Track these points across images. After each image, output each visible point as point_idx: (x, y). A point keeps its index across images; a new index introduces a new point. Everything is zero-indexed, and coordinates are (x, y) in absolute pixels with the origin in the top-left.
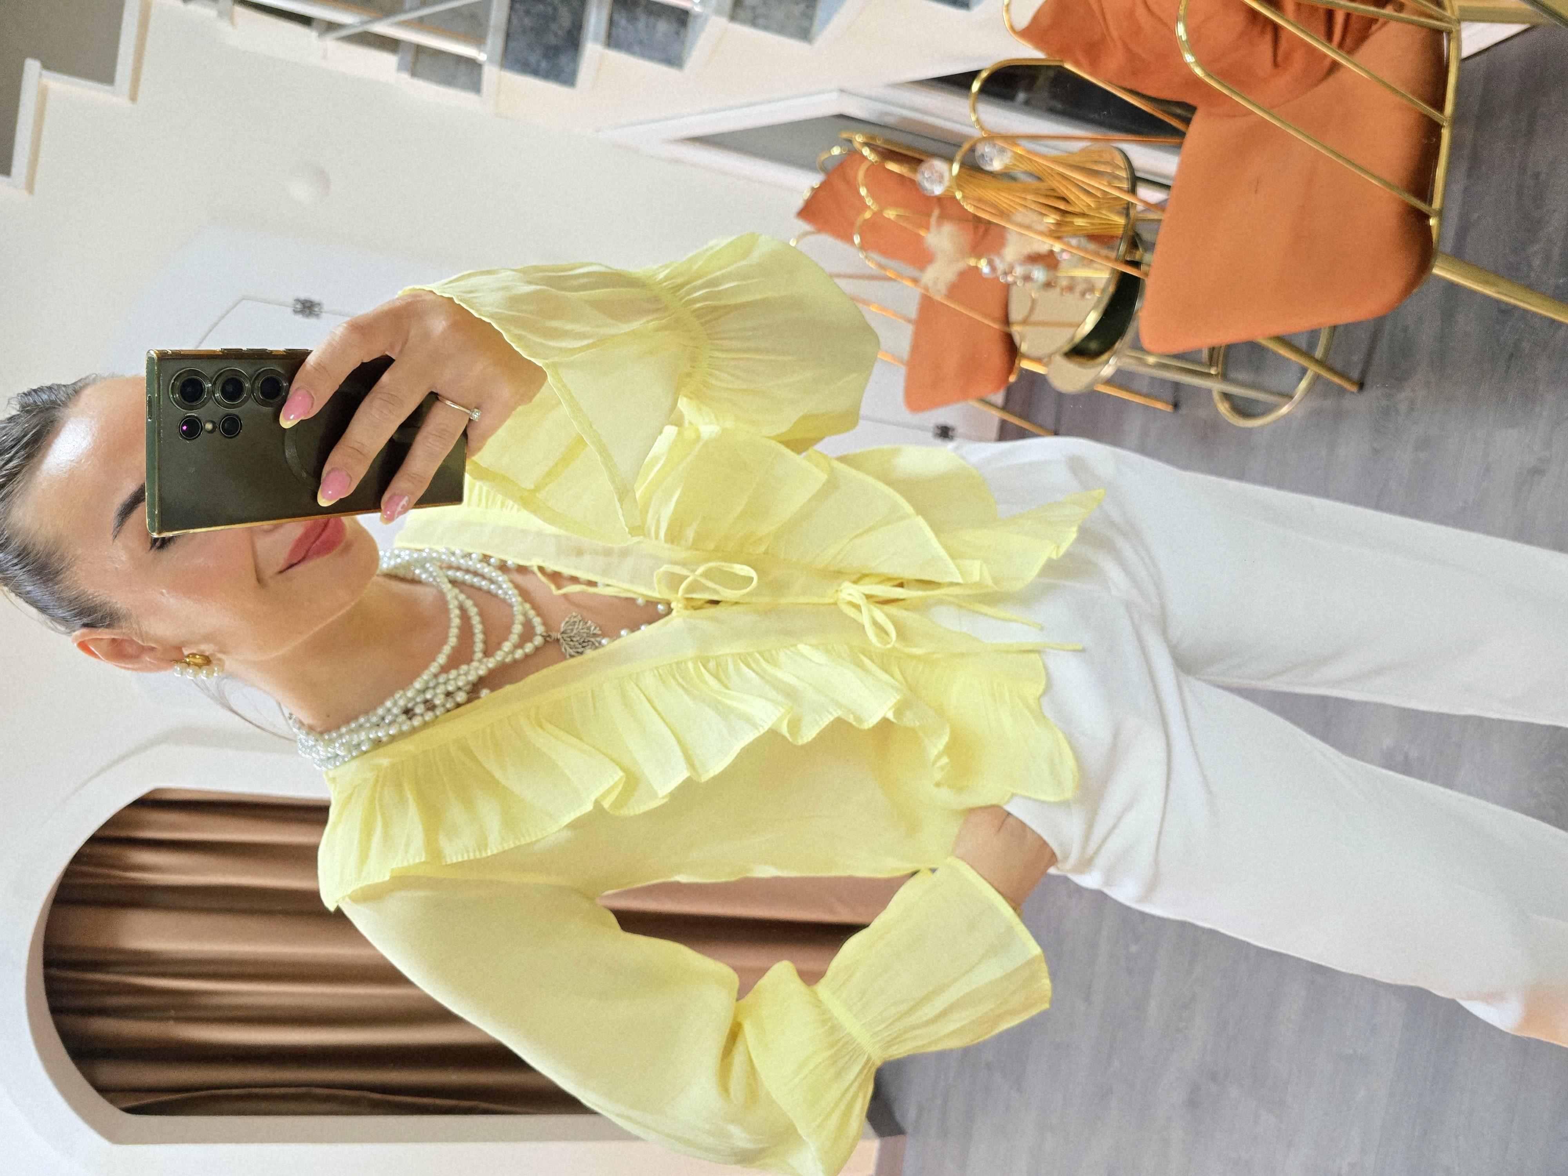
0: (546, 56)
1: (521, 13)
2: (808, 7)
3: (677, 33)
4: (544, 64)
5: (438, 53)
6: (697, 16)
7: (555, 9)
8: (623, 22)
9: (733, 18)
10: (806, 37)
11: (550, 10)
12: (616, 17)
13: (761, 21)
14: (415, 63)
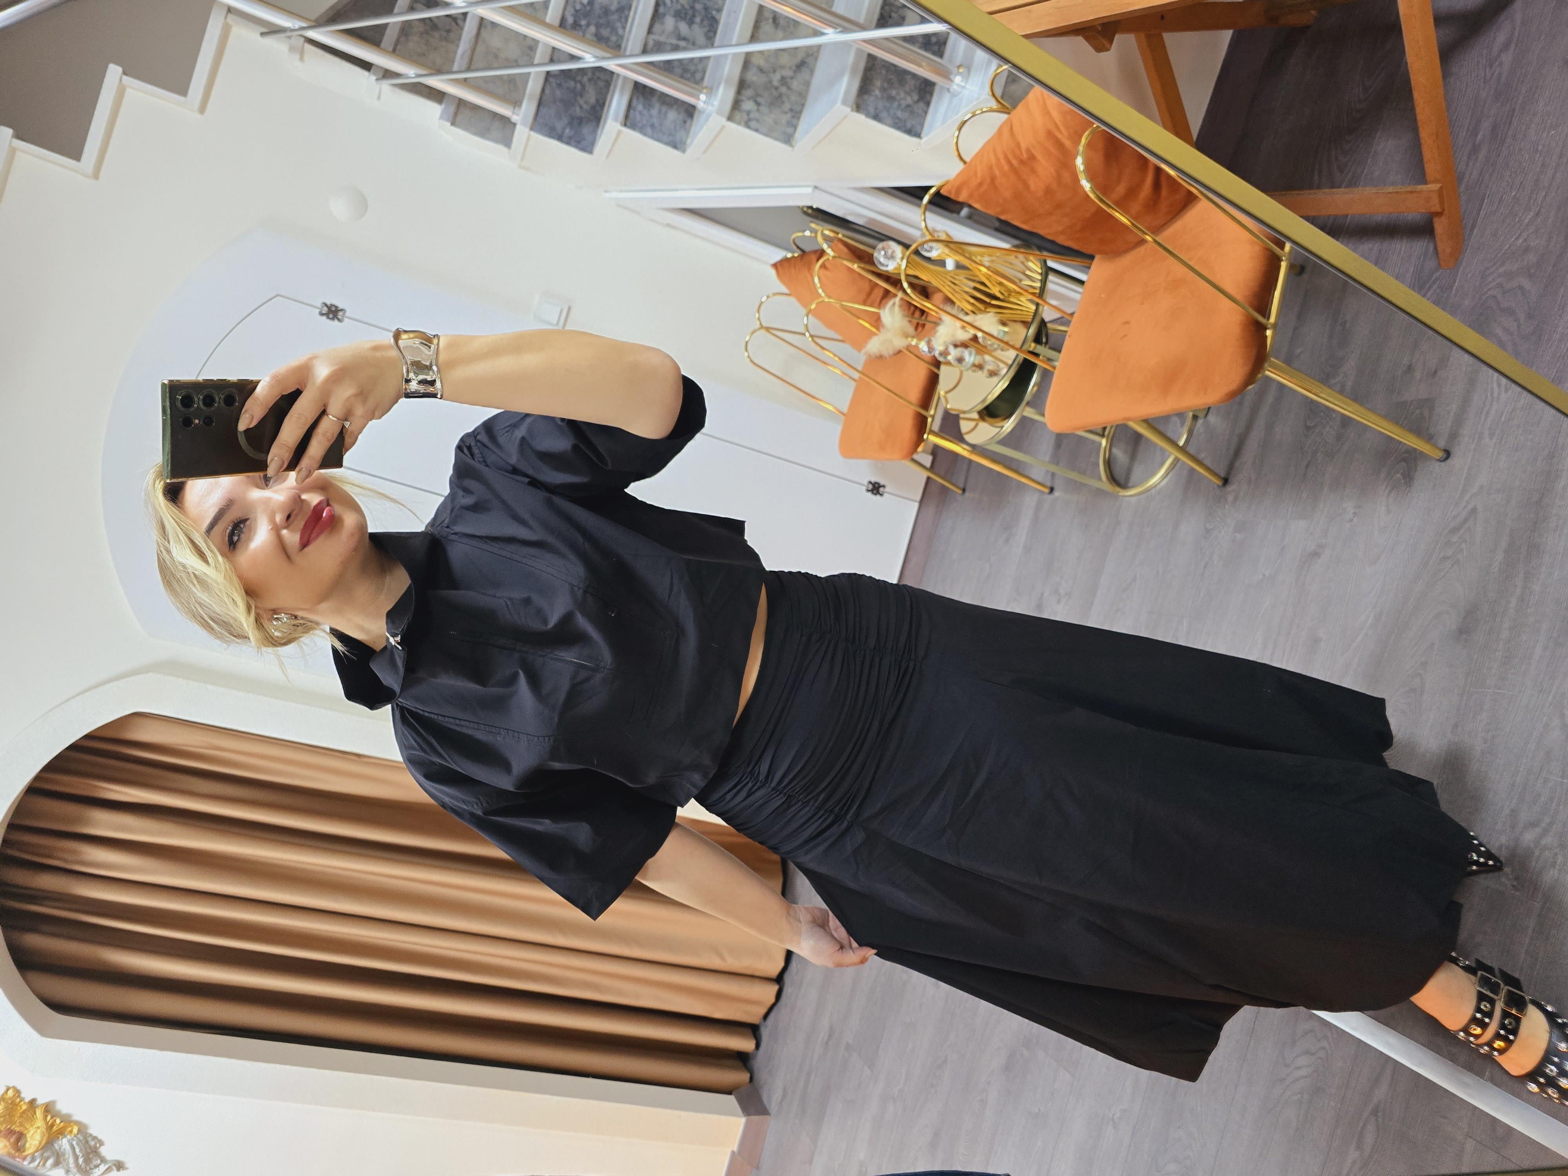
0: (570, 124)
1: (554, 85)
2: (793, 117)
3: (685, 122)
4: (567, 131)
5: (476, 108)
6: (702, 112)
7: (583, 86)
8: (640, 107)
9: (730, 118)
10: (789, 141)
11: (579, 86)
12: (635, 102)
13: (753, 124)
14: (456, 114)
